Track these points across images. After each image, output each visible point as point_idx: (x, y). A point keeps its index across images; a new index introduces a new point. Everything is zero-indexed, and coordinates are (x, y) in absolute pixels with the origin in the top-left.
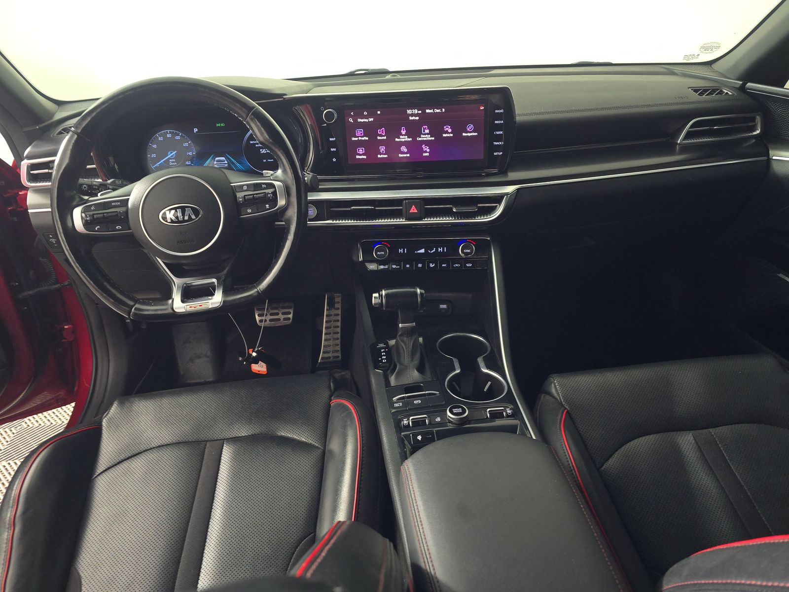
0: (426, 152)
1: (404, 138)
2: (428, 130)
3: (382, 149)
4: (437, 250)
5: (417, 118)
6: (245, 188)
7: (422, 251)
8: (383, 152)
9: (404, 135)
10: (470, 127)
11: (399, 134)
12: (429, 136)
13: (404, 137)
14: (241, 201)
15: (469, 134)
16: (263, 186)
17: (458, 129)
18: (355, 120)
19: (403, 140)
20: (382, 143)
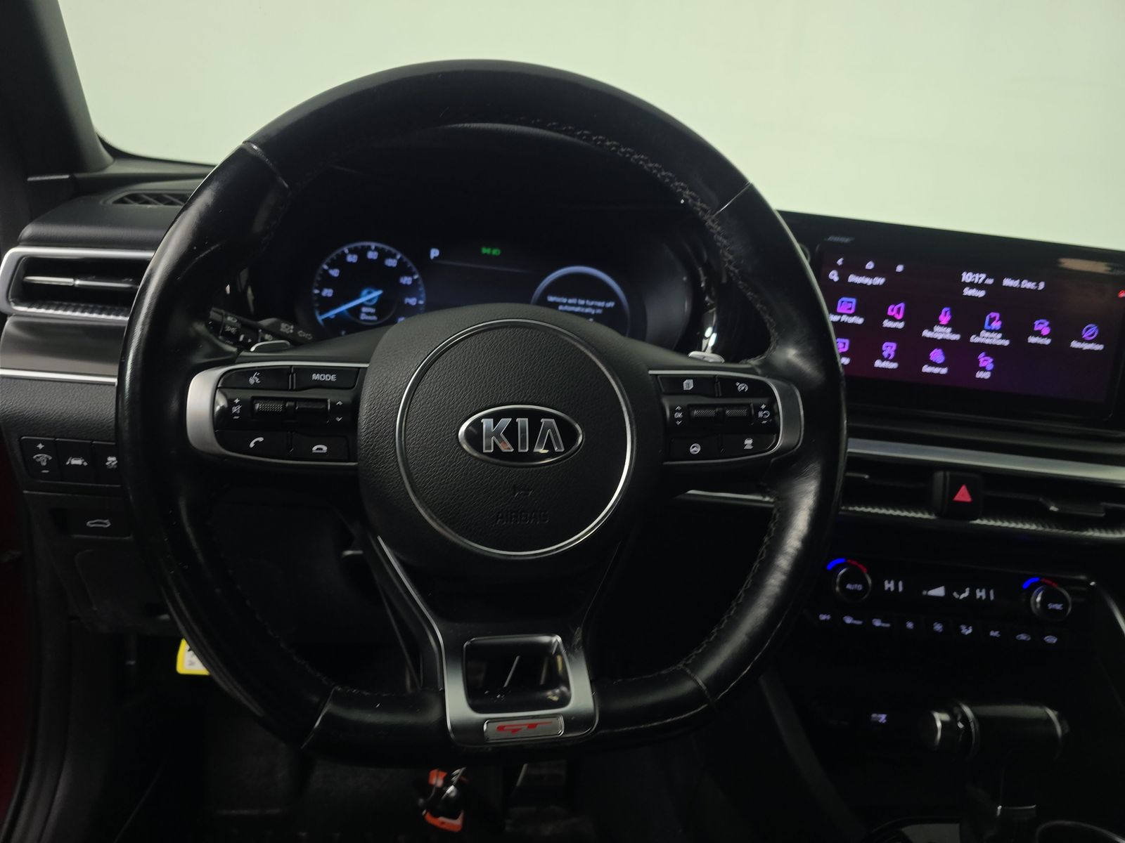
0: (984, 369)
1: (942, 332)
2: (999, 323)
3: (889, 348)
4: (973, 593)
5: (981, 294)
6: (688, 385)
7: (939, 592)
8: (889, 355)
9: (947, 326)
10: (1091, 330)
11: (932, 323)
12: (1000, 335)
13: (943, 329)
14: (679, 419)
15: (1086, 346)
16: (742, 387)
17: (1065, 330)
18: (844, 277)
19: (940, 337)
20: (892, 334)
